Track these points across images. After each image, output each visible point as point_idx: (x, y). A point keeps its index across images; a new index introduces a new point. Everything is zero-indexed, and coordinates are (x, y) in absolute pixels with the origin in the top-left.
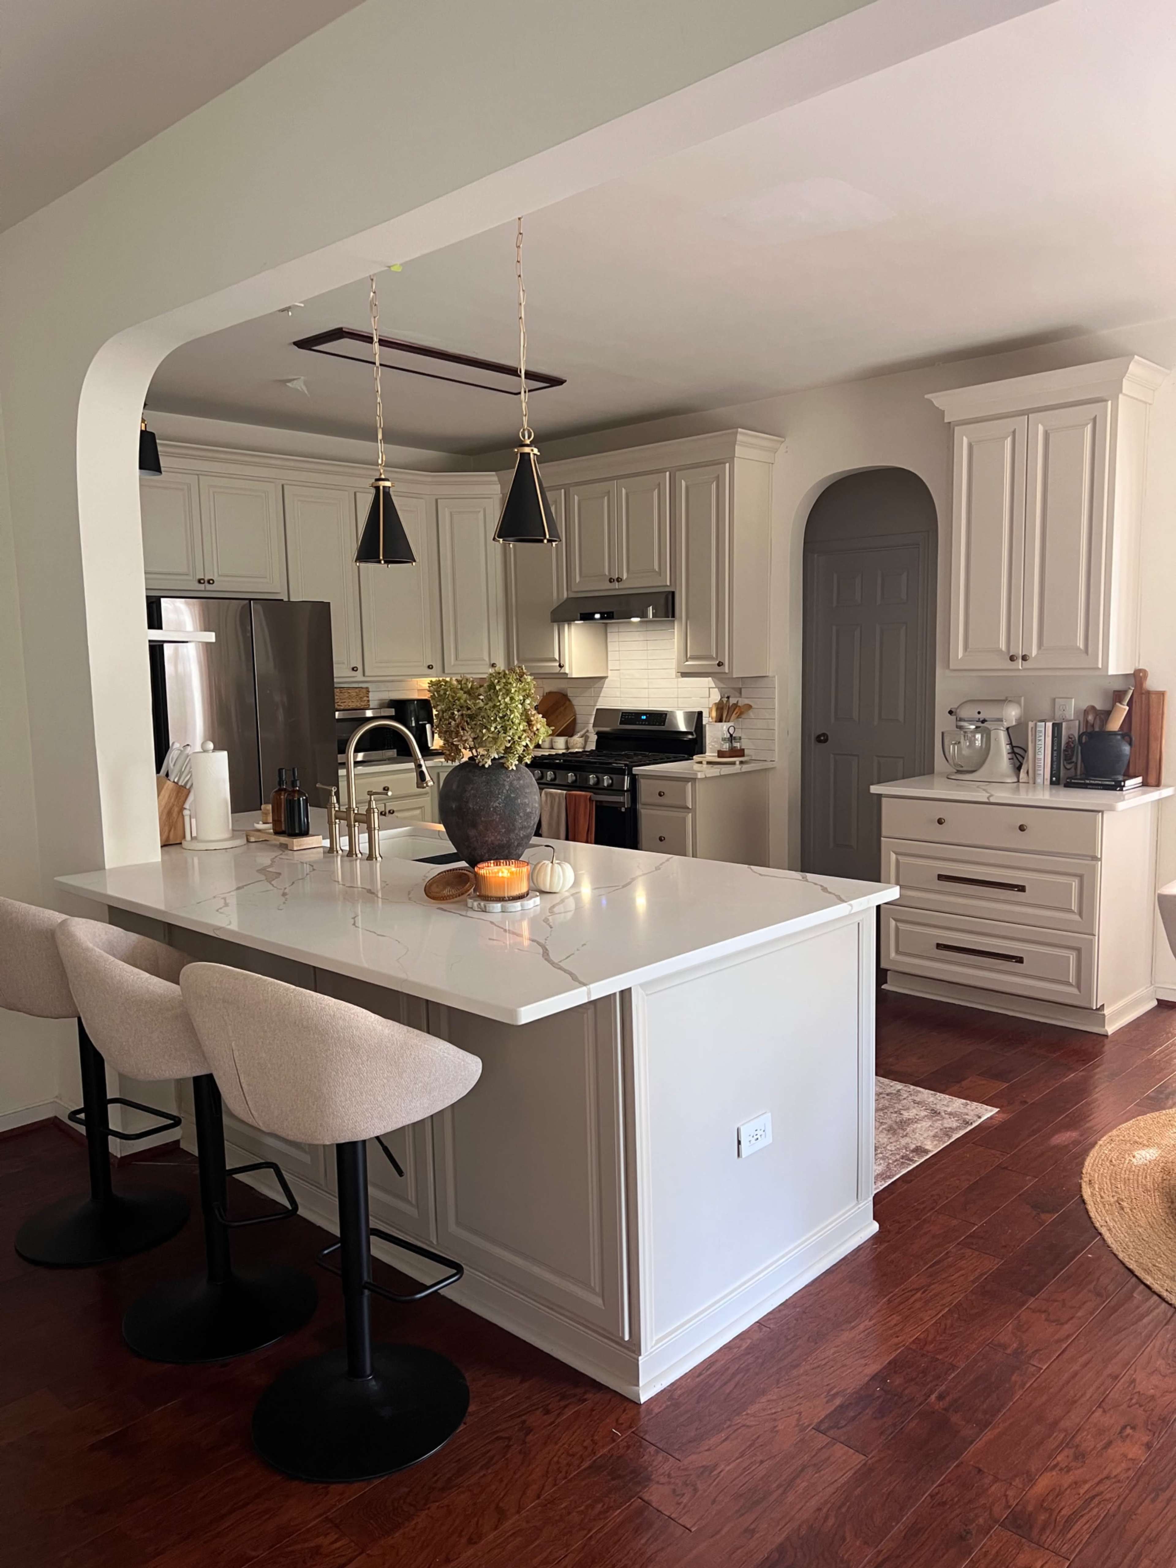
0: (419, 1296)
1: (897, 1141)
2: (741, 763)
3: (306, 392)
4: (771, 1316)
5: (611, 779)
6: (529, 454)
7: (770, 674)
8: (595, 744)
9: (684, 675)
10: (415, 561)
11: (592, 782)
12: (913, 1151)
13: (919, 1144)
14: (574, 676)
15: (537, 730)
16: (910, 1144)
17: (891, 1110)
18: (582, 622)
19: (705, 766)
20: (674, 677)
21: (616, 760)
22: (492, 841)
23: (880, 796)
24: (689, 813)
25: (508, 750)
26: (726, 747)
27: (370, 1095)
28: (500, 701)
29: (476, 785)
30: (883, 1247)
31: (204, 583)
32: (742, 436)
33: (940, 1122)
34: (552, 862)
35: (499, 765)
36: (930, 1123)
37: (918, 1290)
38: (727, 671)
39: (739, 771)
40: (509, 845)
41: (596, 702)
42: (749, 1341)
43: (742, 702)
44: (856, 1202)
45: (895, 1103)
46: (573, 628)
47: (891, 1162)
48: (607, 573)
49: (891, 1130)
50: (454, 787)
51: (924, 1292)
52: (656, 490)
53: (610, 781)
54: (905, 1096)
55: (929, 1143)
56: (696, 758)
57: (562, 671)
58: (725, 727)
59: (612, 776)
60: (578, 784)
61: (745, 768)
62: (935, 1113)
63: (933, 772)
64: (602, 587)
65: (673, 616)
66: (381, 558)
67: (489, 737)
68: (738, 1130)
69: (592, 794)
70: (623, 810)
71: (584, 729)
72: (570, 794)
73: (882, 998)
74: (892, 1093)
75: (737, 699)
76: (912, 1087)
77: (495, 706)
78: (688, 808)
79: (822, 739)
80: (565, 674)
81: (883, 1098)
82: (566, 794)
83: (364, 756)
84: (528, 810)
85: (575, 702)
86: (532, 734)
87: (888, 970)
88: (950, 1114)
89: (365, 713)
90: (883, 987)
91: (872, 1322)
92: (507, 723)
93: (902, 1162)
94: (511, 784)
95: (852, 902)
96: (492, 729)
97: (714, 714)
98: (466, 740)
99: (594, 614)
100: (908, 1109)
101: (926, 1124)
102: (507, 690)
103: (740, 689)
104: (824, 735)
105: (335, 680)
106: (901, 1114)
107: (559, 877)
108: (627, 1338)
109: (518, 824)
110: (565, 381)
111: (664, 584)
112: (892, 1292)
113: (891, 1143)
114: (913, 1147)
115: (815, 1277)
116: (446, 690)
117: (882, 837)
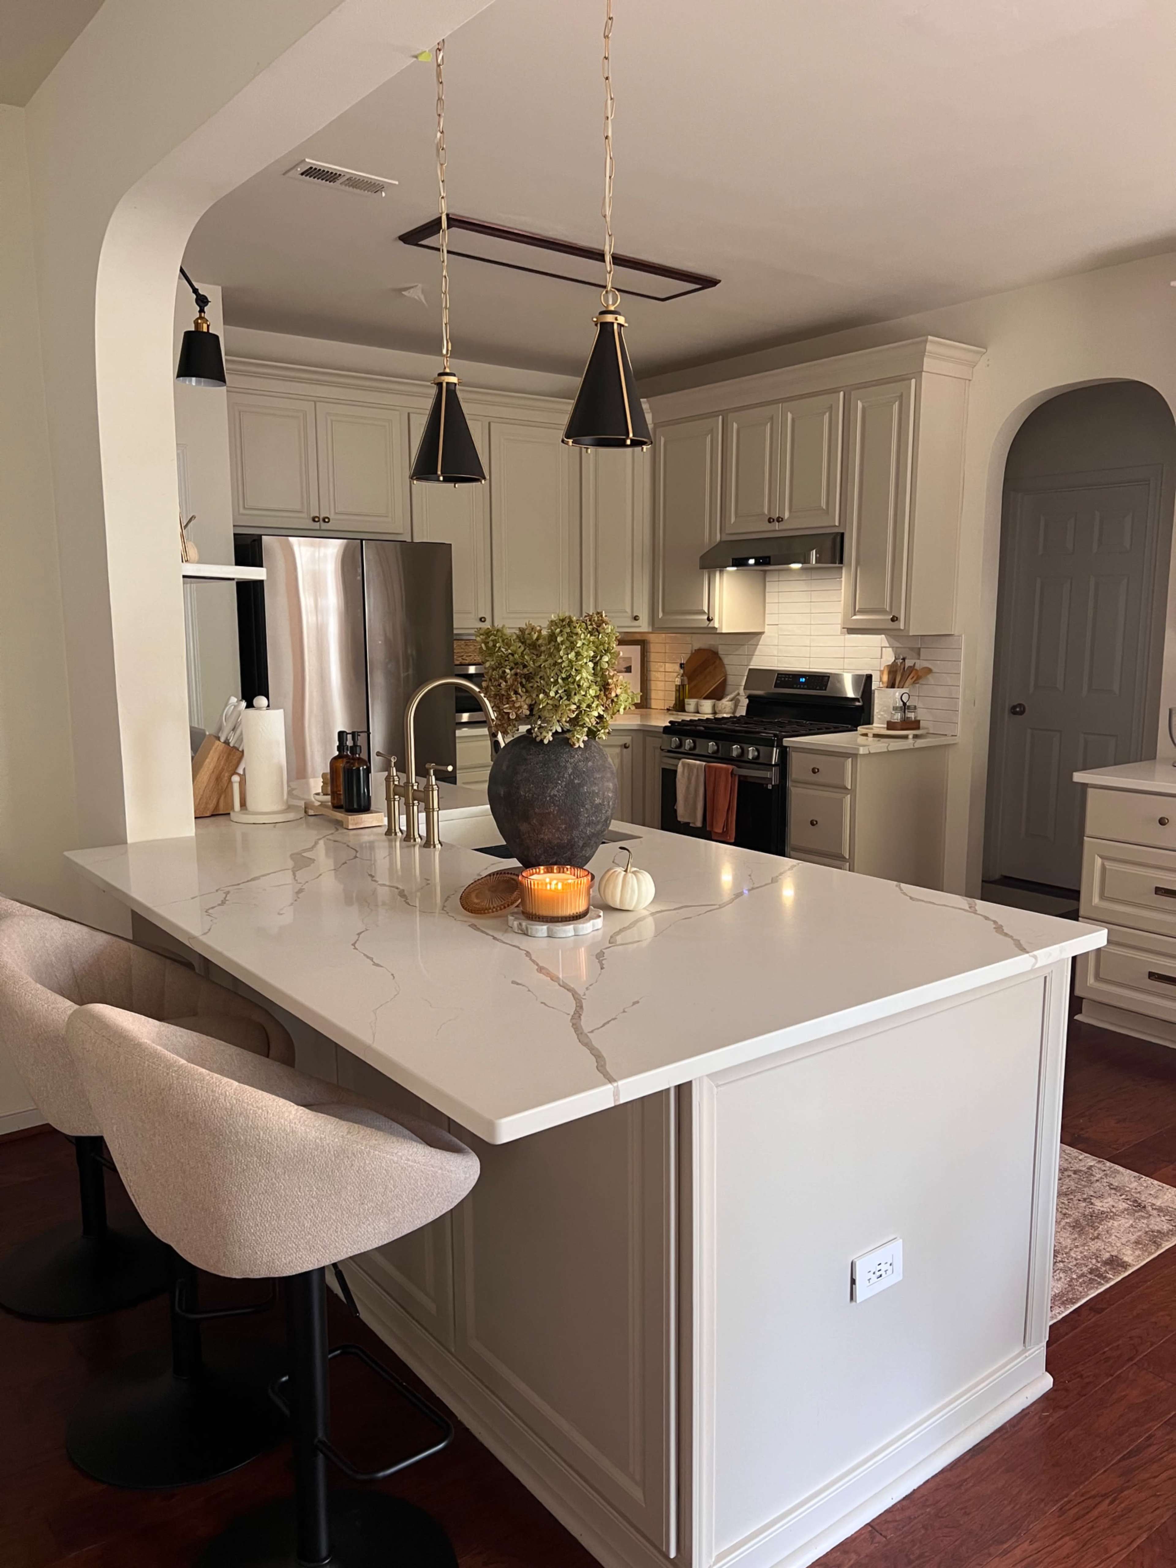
0: (381, 1474)
1: (1084, 1245)
2: (916, 737)
3: (424, 301)
4: (889, 1517)
5: (757, 750)
6: (613, 323)
7: (955, 632)
8: (745, 708)
9: (851, 631)
10: (484, 478)
11: (735, 754)
12: (1105, 1263)
13: (1114, 1253)
14: (724, 631)
15: (617, 696)
16: (1103, 1252)
17: (1079, 1196)
18: (734, 569)
19: (870, 739)
20: (839, 634)
21: (765, 729)
22: (549, 839)
23: (1085, 786)
24: (847, 794)
25: (575, 722)
26: (898, 717)
27: (292, 1219)
28: (561, 658)
29: (529, 767)
30: (1056, 1415)
31: (319, 521)
32: (933, 344)
33: (1145, 1221)
34: (626, 871)
35: (563, 740)
36: (1131, 1222)
37: (1105, 1496)
38: (902, 627)
39: (912, 747)
40: (571, 845)
41: (750, 660)
42: (854, 1557)
43: (920, 664)
44: (1022, 1347)
45: (1085, 1186)
46: (725, 576)
47: (1074, 1276)
48: (766, 512)
49: (1076, 1226)
50: (504, 768)
51: (1111, 1503)
52: (827, 414)
53: (756, 753)
54: (1098, 1176)
55: (1129, 1252)
56: (861, 729)
57: (710, 625)
58: (897, 694)
59: (758, 747)
60: (719, 755)
61: (920, 743)
62: (1139, 1206)
63: (1155, 758)
64: (759, 528)
65: (841, 562)
66: (439, 473)
67: (548, 704)
68: (853, 1265)
69: (734, 767)
70: (770, 787)
71: (734, 691)
72: (710, 767)
73: (1075, 1030)
74: (1081, 1171)
75: (913, 661)
76: (1108, 1164)
77: (555, 664)
78: (847, 789)
79: (1017, 710)
80: (714, 628)
81: (1069, 1176)
82: (705, 766)
83: (470, 717)
84: (598, 801)
85: (726, 661)
86: (609, 701)
87: (1083, 998)
88: (1160, 1210)
89: (468, 670)
90: (1076, 1017)
91: (1035, 1545)
92: (572, 687)
93: (1090, 1279)
94: (575, 768)
95: (1035, 953)
96: (552, 694)
97: (885, 678)
98: (520, 707)
99: (748, 559)
100: (1101, 1197)
101: (1125, 1222)
102: (572, 643)
103: (919, 649)
104: (1020, 705)
105: (455, 632)
106: (1092, 1204)
107: (633, 891)
108: (673, 1554)
109: (583, 819)
110: (720, 281)
111: (832, 524)
112: (1066, 1496)
113: (1077, 1247)
114: (1106, 1256)
115: (958, 1456)
116: (495, 642)
117: (1084, 836)
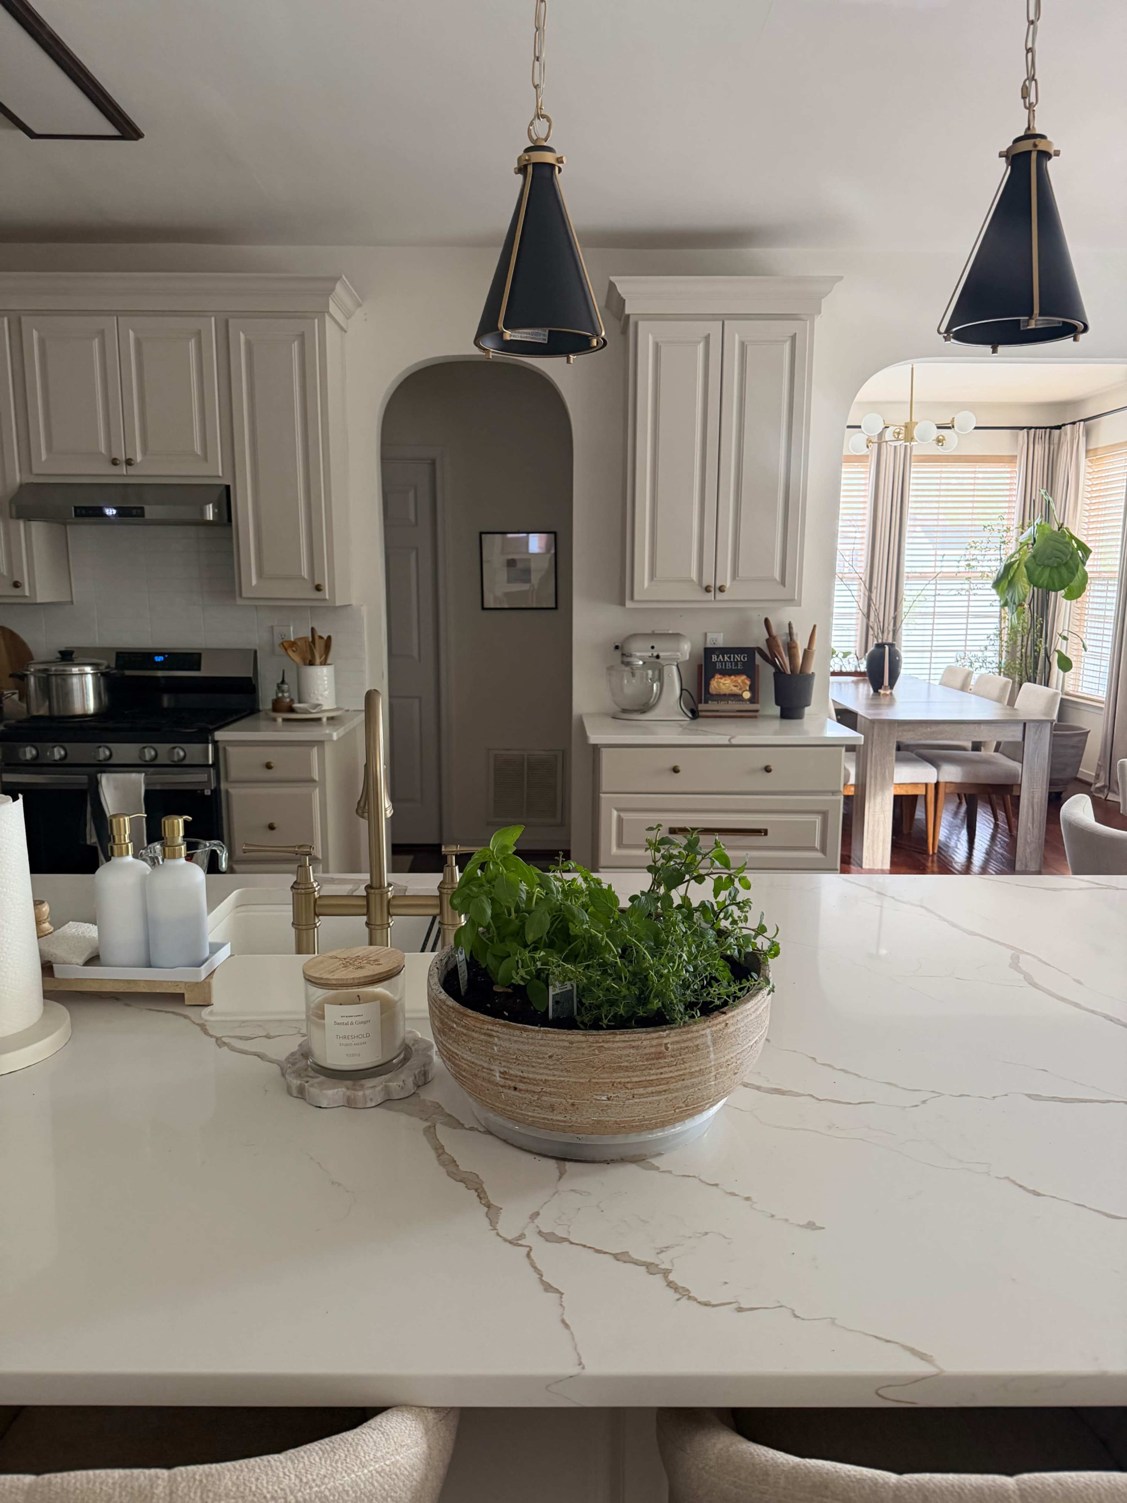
5: (182, 749)
7: (354, 603)
11: (147, 757)
14: (39, 601)
23: (599, 747)
24: (315, 787)
38: (327, 597)
46: (34, 528)
48: (105, 451)
52: (193, 340)
57: (20, 593)
64: (102, 471)
70: (208, 793)
78: (314, 781)
80: (24, 597)
85: (27, 638)
99: (102, 508)
111: (215, 474)
117: (600, 793)
